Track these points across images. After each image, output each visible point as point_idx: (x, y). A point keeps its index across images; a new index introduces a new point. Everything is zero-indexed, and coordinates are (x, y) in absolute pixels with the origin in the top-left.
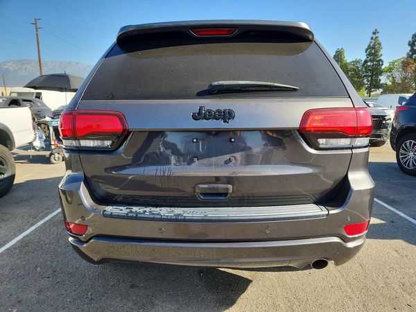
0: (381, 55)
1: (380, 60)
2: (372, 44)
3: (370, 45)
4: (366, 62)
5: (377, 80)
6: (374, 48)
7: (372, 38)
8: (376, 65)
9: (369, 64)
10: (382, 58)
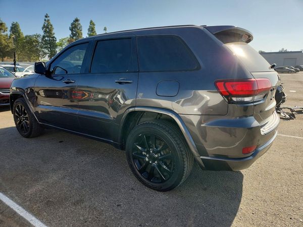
0: (54, 34)
1: (54, 37)
2: (46, 24)
3: (44, 25)
4: (44, 37)
5: (54, 51)
6: (48, 27)
7: (45, 20)
8: (51, 40)
9: (47, 38)
10: (54, 35)
